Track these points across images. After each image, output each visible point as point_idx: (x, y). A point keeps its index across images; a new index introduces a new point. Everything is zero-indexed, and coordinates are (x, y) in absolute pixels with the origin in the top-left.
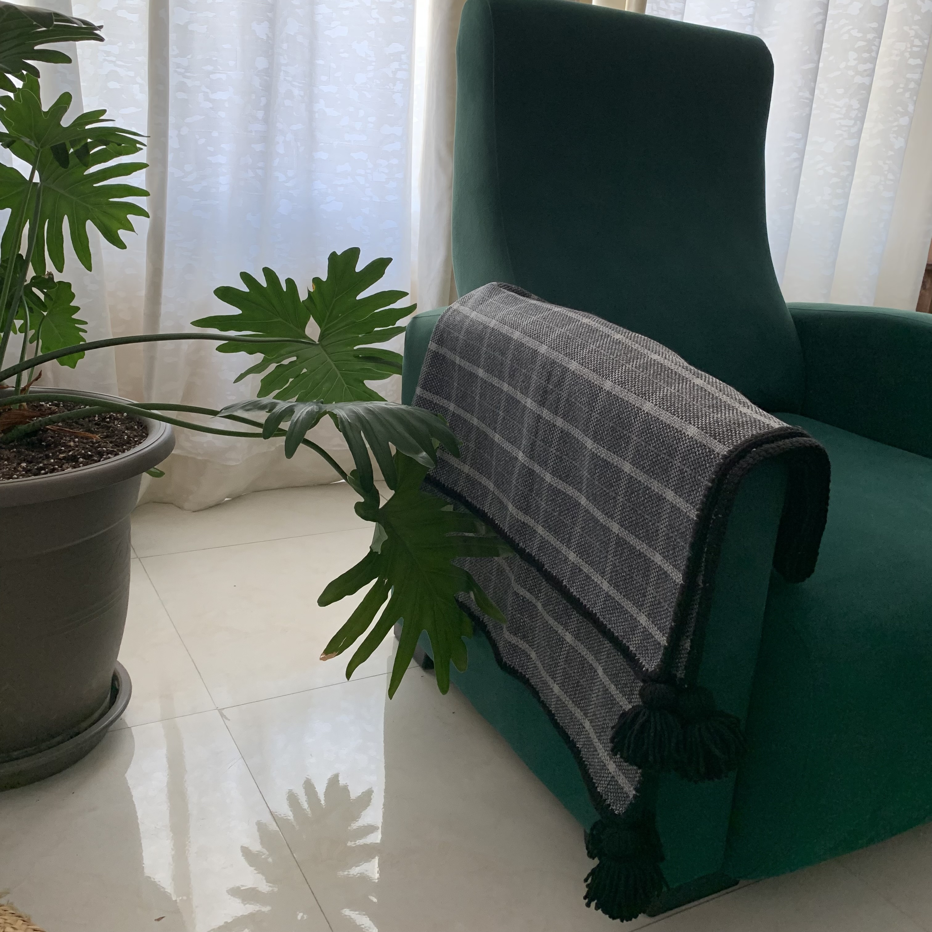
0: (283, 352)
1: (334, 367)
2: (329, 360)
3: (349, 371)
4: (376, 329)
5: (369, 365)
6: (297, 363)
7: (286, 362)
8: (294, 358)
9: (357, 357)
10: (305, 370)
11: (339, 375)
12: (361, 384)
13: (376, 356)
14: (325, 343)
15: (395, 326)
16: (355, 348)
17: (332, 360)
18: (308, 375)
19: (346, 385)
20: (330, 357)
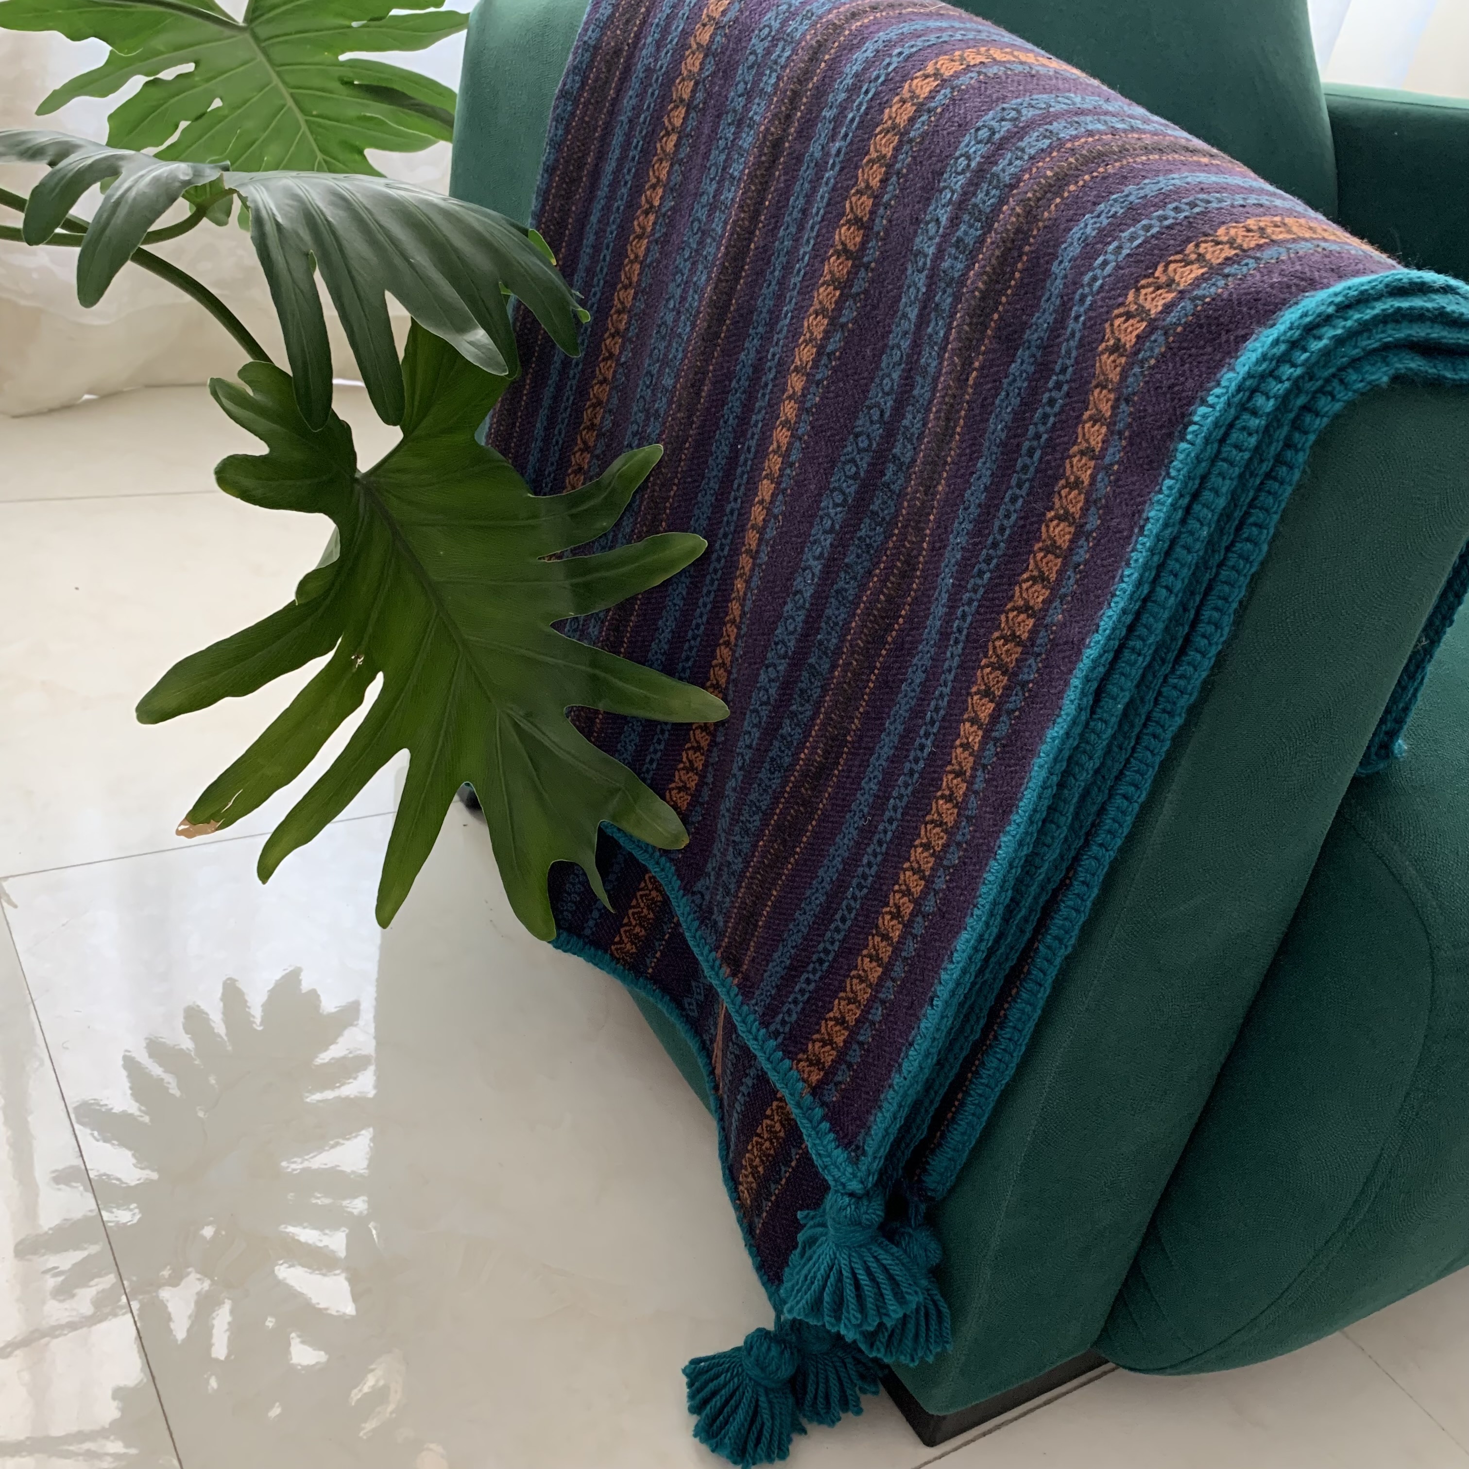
0: (159, 42)
1: (290, 103)
2: (276, 80)
3: (330, 119)
4: (395, 12)
5: (377, 110)
6: (197, 79)
7: (168, 75)
8: (190, 67)
9: (348, 83)
10: (217, 103)
11: (304, 127)
12: (357, 157)
13: (396, 87)
14: (263, 31)
15: (443, 9)
16: (343, 58)
17: (284, 82)
18: (226, 117)
19: (320, 156)
20: (279, 74)
